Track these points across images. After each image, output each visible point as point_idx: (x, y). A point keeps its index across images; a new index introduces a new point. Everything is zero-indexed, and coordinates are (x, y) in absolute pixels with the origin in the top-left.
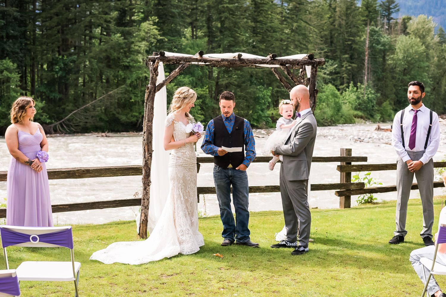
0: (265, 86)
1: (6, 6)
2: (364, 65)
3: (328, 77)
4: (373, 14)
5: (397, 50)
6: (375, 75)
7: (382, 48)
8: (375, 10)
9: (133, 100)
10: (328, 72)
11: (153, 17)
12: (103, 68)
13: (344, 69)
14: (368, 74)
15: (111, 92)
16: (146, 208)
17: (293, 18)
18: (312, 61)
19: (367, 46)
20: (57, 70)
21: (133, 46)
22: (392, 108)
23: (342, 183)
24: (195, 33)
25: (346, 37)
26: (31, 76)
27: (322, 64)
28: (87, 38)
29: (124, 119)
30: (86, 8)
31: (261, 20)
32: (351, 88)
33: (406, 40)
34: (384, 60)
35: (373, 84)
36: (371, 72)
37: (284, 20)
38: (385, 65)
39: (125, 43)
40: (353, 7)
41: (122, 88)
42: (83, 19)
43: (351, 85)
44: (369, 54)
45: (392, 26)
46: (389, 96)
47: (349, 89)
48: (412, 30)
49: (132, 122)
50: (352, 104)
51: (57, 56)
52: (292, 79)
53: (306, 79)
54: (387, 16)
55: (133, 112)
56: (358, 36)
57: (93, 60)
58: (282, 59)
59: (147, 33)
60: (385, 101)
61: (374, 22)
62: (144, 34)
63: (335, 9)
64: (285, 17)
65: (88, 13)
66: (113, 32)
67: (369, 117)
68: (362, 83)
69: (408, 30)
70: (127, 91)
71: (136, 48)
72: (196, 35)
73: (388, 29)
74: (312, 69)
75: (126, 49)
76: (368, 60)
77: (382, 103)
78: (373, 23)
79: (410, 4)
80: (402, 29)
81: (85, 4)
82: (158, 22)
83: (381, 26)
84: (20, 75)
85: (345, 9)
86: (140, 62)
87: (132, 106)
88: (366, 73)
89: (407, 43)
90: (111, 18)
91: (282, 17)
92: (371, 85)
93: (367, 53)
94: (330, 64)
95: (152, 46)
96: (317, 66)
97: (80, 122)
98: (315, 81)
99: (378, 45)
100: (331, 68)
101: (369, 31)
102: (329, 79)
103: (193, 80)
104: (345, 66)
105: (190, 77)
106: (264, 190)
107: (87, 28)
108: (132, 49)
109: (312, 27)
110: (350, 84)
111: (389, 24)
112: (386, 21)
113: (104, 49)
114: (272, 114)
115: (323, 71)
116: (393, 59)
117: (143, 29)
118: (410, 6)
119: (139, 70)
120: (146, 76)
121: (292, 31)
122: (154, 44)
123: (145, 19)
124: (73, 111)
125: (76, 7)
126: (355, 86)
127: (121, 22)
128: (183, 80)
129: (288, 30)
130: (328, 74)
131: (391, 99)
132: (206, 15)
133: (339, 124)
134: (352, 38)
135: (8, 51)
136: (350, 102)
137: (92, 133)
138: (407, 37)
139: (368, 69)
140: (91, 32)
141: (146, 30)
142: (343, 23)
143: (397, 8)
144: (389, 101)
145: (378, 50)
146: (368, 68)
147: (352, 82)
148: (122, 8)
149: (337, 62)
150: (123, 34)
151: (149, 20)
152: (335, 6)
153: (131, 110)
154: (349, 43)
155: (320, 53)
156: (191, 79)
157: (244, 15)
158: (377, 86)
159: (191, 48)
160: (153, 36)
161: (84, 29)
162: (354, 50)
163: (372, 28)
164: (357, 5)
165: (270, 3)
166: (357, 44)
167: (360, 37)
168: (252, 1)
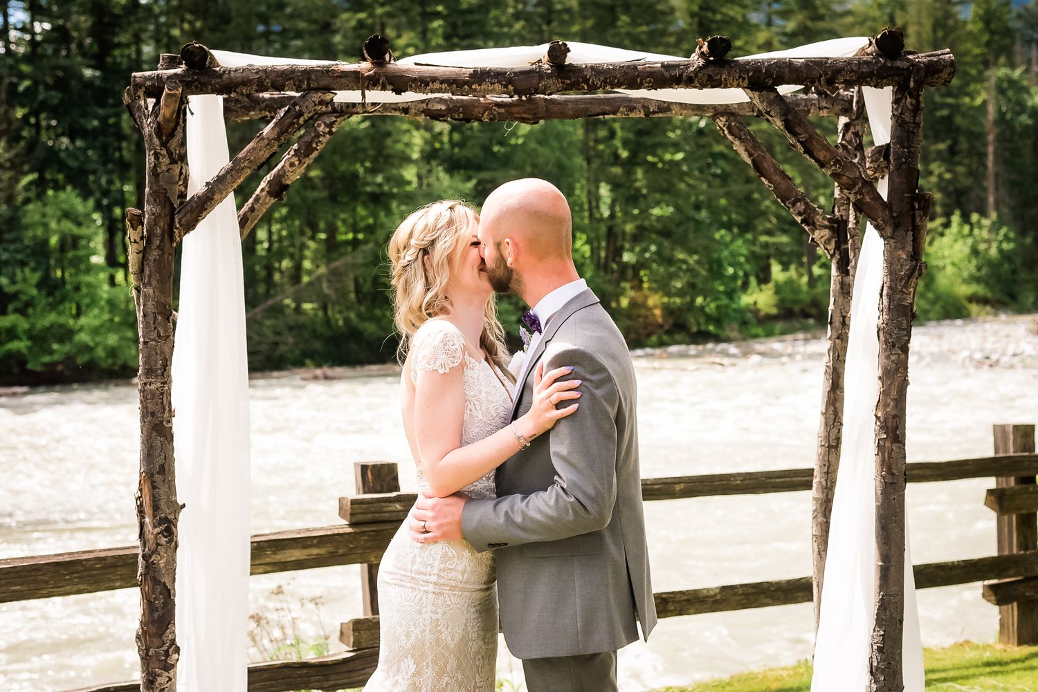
0: (735, 230)
2: (985, 167)
4: (1003, 39)
6: (1017, 191)
7: (1030, 121)
8: (1008, 27)
13: (934, 179)
14: (997, 189)
15: (339, 263)
18: (898, 63)
19: (991, 118)
21: (389, 142)
23: (1006, 553)
25: (937, 99)
27: (944, 75)
32: (954, 227)
35: (1011, 215)
36: (1004, 183)
40: (951, 22)
41: (364, 252)
43: (956, 219)
44: (997, 140)
47: (950, 229)
50: (959, 269)
52: (807, 151)
53: (868, 151)
54: (1035, 42)
56: (968, 94)
58: (757, 62)
61: (1006, 56)
67: (1006, 299)
68: (983, 213)
70: (377, 261)
71: (400, 146)
74: (896, 102)
76: (996, 154)
78: (1002, 60)
83: (1023, 67)
85: (928, 29)
86: (409, 183)
88: (992, 187)
92: (1006, 219)
93: (991, 138)
96: (919, 84)
98: (911, 156)
99: (1019, 114)
101: (993, 80)
104: (937, 172)
106: (715, 602)
108: (389, 152)
110: (953, 218)
114: (755, 303)
126: (965, 222)
133: (931, 321)
134: (952, 101)
135: (69, 167)
136: (954, 264)
137: (288, 369)
139: (996, 178)
145: (1018, 129)
146: (996, 173)
147: (957, 212)
152: (904, 20)
154: (945, 112)
159: (540, 143)
162: (958, 130)
163: (1002, 72)
164: (962, 17)
165: (740, 19)
166: (964, 115)
167: (972, 96)
168: (692, 15)
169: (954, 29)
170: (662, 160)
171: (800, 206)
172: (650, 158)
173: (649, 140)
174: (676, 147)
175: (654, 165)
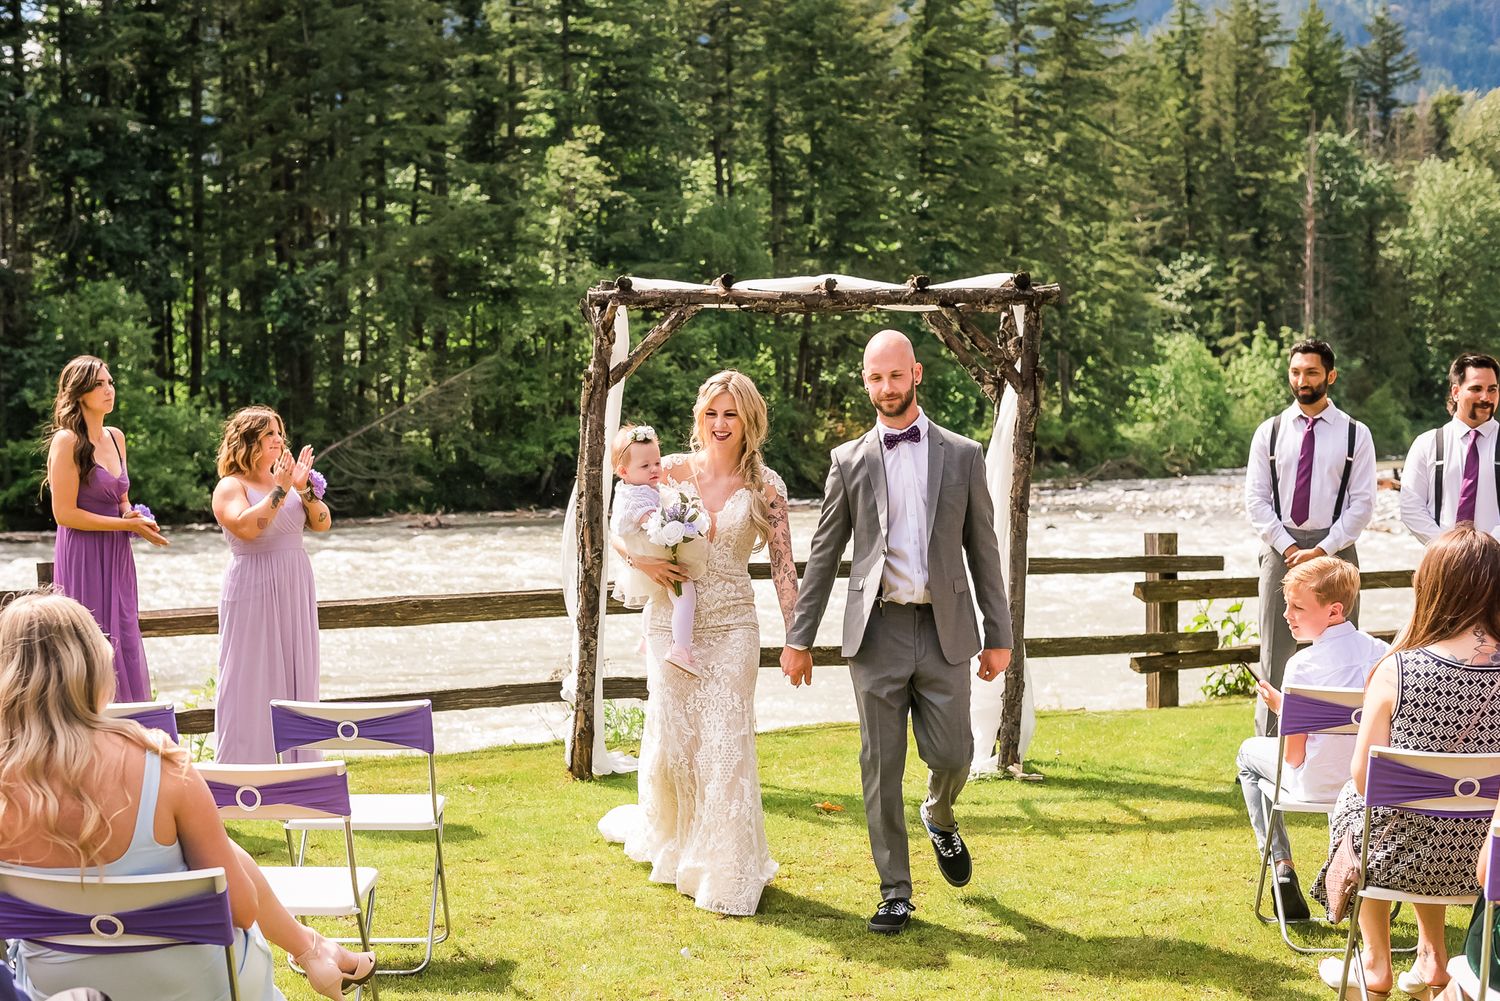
1: (104, 104)
2: (1302, 263)
3: (1182, 307)
4: (1330, 92)
5: (1413, 211)
6: (1342, 297)
7: (1361, 205)
8: (1338, 76)
9: (525, 402)
10: (1179, 294)
11: (585, 128)
12: (425, 299)
13: (1233, 280)
14: (1316, 294)
15: (453, 379)
16: (588, 697)
17: (1055, 113)
18: (1027, 293)
19: (1310, 199)
20: (274, 308)
21: (521, 222)
22: (1403, 409)
23: (1152, 632)
24: (725, 177)
25: (1239, 172)
26: (186, 333)
28: (372, 203)
29: (497, 465)
30: (365, 105)
31: (945, 126)
32: (1257, 345)
33: (1445, 177)
34: (1373, 246)
35: (1334, 330)
36: (1325, 287)
37: (1026, 119)
38: (1375, 262)
39: (493, 215)
40: (1259, 70)
41: (487, 365)
42: (357, 139)
43: (1260, 332)
44: (1318, 228)
45: (1394, 131)
46: (1392, 367)
47: (1250, 347)
48: (1466, 141)
49: (521, 478)
51: (271, 263)
54: (1375, 96)
55: (527, 443)
56: (1280, 167)
57: (391, 274)
58: (946, 289)
59: (568, 180)
60: (1377, 385)
61: (1333, 117)
62: (558, 184)
63: (1197, 77)
64: (1026, 110)
65: (372, 119)
66: (453, 182)
68: (1297, 326)
69: (1453, 142)
70: (503, 376)
71: (532, 229)
72: (729, 182)
73: (1382, 141)
74: (1027, 313)
75: (500, 236)
76: (1316, 248)
77: (1367, 392)
78: (1329, 121)
79: (1463, 49)
80: (1431, 140)
81: (362, 90)
82: (603, 141)
83: (1355, 131)
84: (153, 331)
85: (1229, 79)
86: (545, 277)
87: (521, 425)
88: (1310, 292)
89: (1448, 187)
90: (448, 135)
91: (1017, 112)
92: (1327, 334)
93: (1309, 225)
94: (1185, 264)
95: (585, 223)
96: (1039, 305)
97: (351, 480)
99: (1348, 194)
100: (1190, 280)
101: (1314, 149)
102: (1183, 316)
103: (722, 330)
104: (1236, 270)
105: (711, 323)
107: (370, 167)
108: (521, 235)
109: (1118, 144)
110: (1255, 332)
111: (1385, 120)
112: (1373, 112)
113: (426, 239)
115: (1161, 288)
116: (1403, 243)
117: (555, 167)
118: (1465, 57)
119: (543, 304)
120: (566, 323)
121: (1053, 158)
122: (590, 216)
123: (560, 135)
124: (329, 443)
125: (332, 102)
126: (1272, 338)
127: (481, 147)
128: (691, 332)
129: (1038, 154)
130: (1179, 300)
131: (1399, 379)
132: (760, 115)
133: (1222, 467)
134: (1258, 176)
135: (111, 250)
137: (391, 516)
138: (1450, 165)
139: (1316, 280)
140: (382, 181)
141: (564, 172)
142: (1229, 123)
143: (1413, 68)
144: (1392, 385)
145: (1347, 214)
146: (1316, 273)
147: (1261, 324)
148: (483, 101)
149: (1211, 256)
150: (489, 184)
151: (572, 138)
152: (1197, 67)
153: (520, 437)
154: (1249, 191)
155: (1151, 230)
156: (714, 328)
157: (889, 111)
158: (1350, 334)
159: (714, 226)
160: (585, 191)
161: (359, 171)
162: (1267, 215)
163: (1327, 137)
164: (1275, 63)
165: (977, 66)
166: (1275, 195)
167: (1287, 169)
168: (916, 62)
169: (1263, 80)
170: (872, 251)
171: (975, 370)
172: (859, 248)
173: (856, 225)
174: (891, 234)
175: (863, 255)
